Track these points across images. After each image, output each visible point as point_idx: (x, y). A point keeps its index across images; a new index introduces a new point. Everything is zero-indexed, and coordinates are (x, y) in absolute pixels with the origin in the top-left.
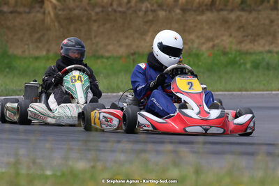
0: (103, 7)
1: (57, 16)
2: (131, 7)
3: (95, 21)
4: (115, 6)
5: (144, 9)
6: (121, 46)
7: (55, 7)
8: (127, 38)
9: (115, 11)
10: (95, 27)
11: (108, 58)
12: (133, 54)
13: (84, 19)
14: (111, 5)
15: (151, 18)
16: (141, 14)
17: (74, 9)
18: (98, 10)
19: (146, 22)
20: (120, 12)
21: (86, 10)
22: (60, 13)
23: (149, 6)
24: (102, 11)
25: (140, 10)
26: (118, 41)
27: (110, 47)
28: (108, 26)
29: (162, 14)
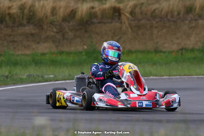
0: (161, 18)
1: (130, 25)
2: (180, 18)
3: (156, 27)
4: (169, 17)
5: (189, 19)
6: (173, 44)
7: (128, 19)
8: (178, 39)
9: (169, 21)
10: (155, 32)
11: (164, 52)
12: (182, 49)
13: (148, 27)
14: (167, 16)
15: (194, 25)
16: (187, 22)
17: (141, 20)
18: (158, 20)
19: (190, 28)
20: (173, 21)
21: (149, 20)
22: (132, 22)
23: (192, 17)
24: (161, 21)
25: (186, 20)
26: (172, 41)
27: (166, 45)
28: (164, 31)
29: (201, 22)
